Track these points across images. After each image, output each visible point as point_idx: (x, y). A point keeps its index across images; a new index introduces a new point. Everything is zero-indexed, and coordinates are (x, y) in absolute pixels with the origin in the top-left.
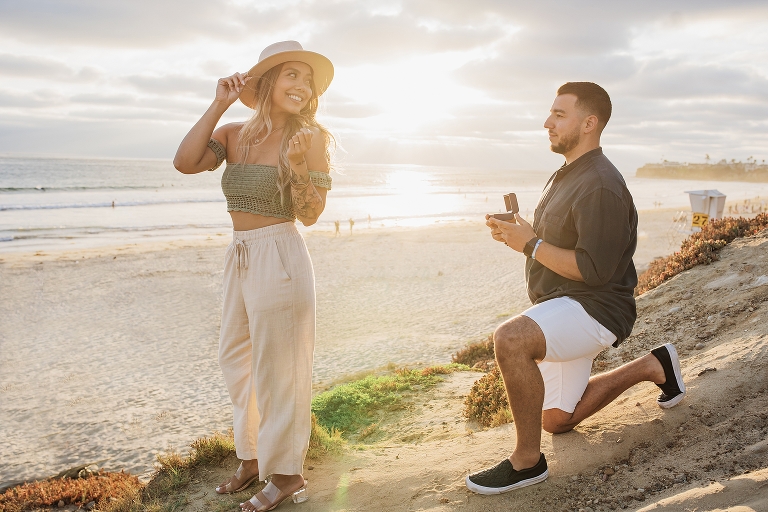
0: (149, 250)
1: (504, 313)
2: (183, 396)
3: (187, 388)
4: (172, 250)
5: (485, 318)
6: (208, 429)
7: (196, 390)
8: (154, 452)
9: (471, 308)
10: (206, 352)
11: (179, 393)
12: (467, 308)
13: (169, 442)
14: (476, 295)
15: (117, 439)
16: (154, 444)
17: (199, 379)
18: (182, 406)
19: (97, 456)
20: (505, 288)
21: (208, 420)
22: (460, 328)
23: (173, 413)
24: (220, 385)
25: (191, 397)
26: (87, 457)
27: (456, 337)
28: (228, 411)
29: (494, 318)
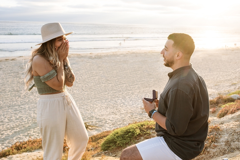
0: (122, 53)
1: (234, 83)
2: (121, 102)
3: (123, 100)
4: (129, 54)
5: (227, 84)
6: (125, 115)
7: (125, 101)
8: (107, 120)
9: (223, 80)
10: (131, 89)
11: (120, 101)
12: (221, 80)
13: (113, 118)
14: (226, 75)
15: (99, 115)
16: (108, 118)
17: (127, 97)
18: (120, 106)
19: (92, 119)
20: (238, 73)
21: (126, 112)
22: (217, 87)
23: (117, 108)
24: (133, 100)
25: (123, 103)
26: (90, 119)
27: (214, 91)
28: (132, 109)
29: (231, 84)
